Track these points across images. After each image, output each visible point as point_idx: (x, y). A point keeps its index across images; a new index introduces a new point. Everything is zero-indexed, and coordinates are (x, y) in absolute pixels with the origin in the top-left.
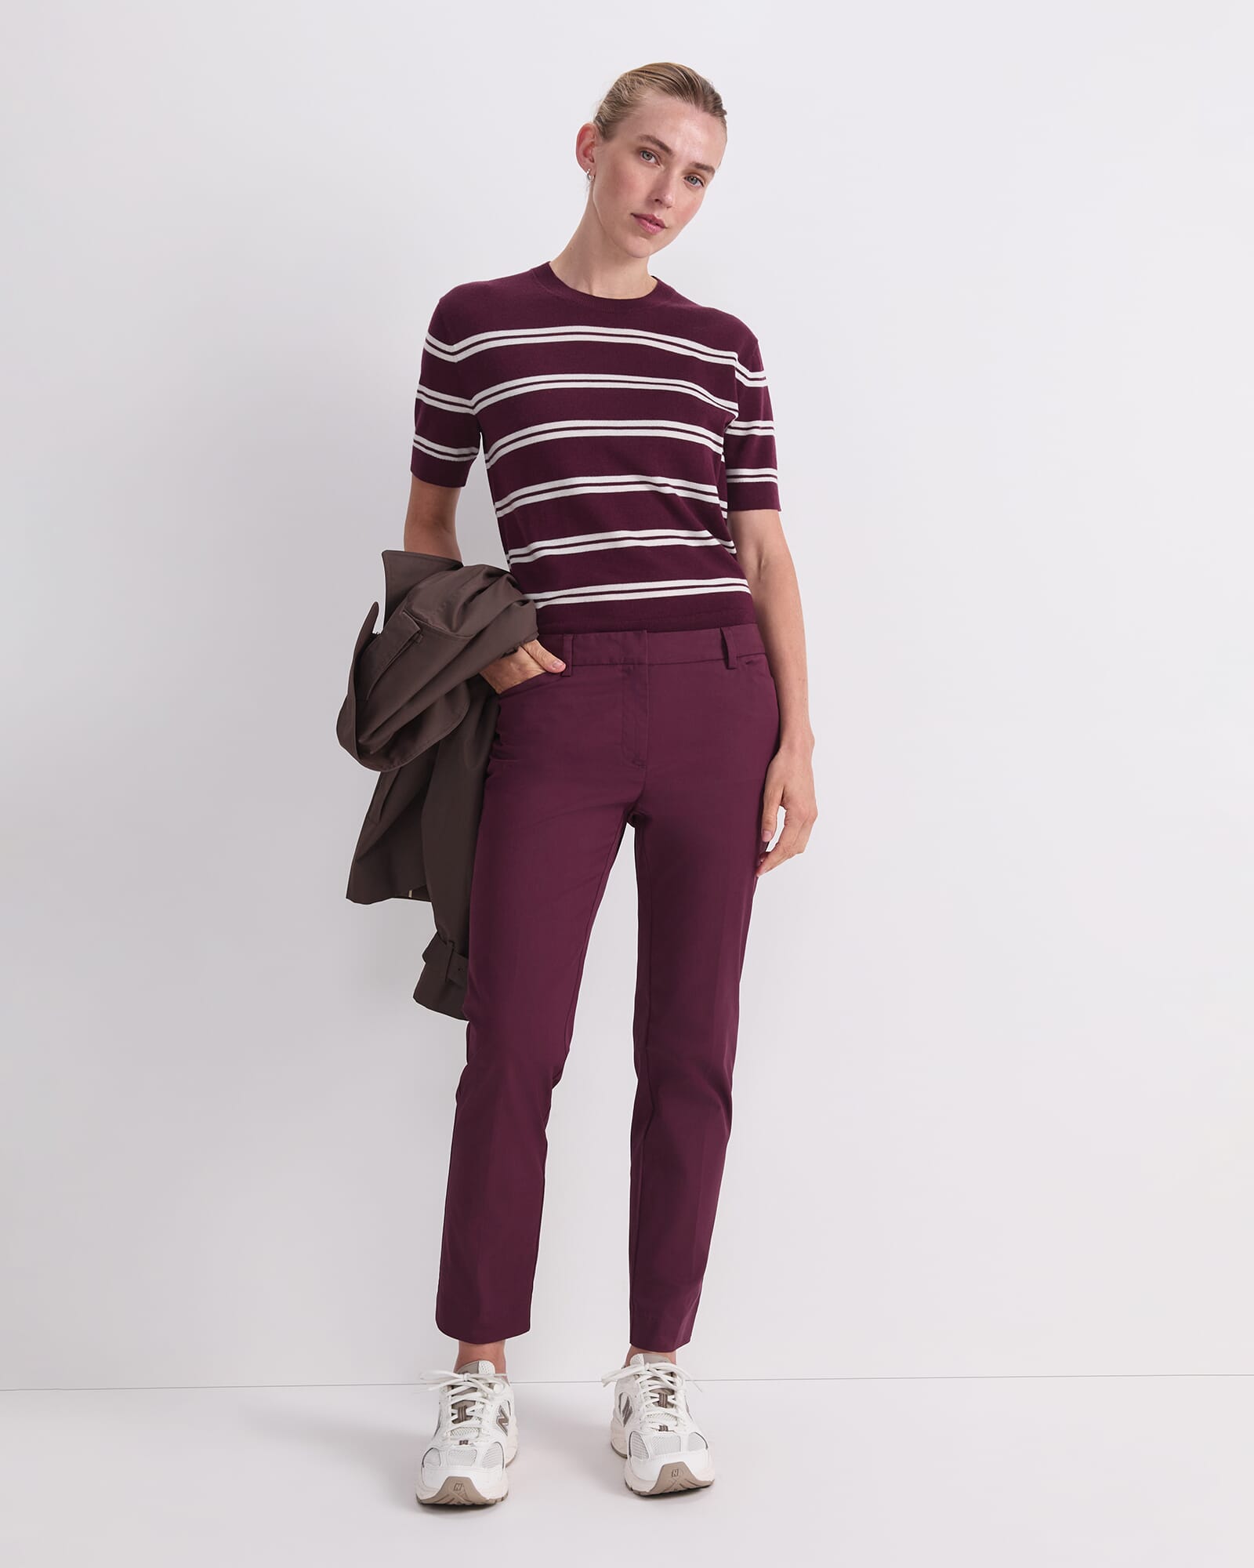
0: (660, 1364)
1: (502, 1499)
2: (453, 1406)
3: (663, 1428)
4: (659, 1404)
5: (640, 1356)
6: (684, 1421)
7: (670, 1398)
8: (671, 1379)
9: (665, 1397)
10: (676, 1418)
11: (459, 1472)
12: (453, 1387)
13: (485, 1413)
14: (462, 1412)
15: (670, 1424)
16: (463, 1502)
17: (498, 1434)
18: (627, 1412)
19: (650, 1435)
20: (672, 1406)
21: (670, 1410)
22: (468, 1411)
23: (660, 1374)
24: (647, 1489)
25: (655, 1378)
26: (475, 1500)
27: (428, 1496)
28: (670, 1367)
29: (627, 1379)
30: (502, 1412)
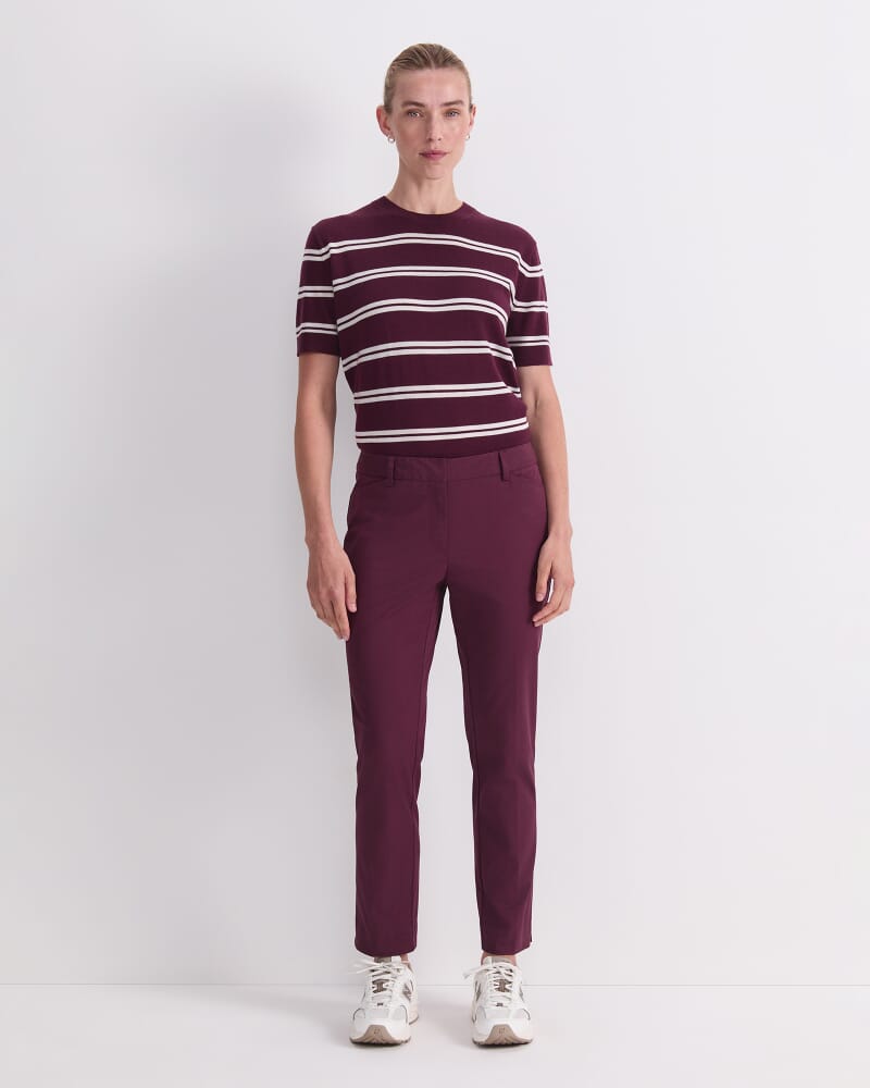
0: (502, 964)
1: (406, 1042)
2: (373, 982)
3: (499, 1005)
4: (499, 989)
5: (489, 958)
6: (513, 1001)
7: (507, 986)
8: (509, 973)
9: (503, 986)
10: (510, 999)
11: (377, 1022)
12: (373, 971)
13: (395, 987)
14: (379, 986)
15: (505, 1002)
16: (381, 1041)
17: (404, 1001)
18: (479, 993)
19: (491, 1008)
20: (508, 991)
21: (505, 994)
22: (384, 986)
23: (501, 970)
24: (483, 1040)
25: (499, 972)
26: (387, 1039)
27: (356, 1037)
28: (511, 966)
29: (481, 972)
30: (406, 987)
